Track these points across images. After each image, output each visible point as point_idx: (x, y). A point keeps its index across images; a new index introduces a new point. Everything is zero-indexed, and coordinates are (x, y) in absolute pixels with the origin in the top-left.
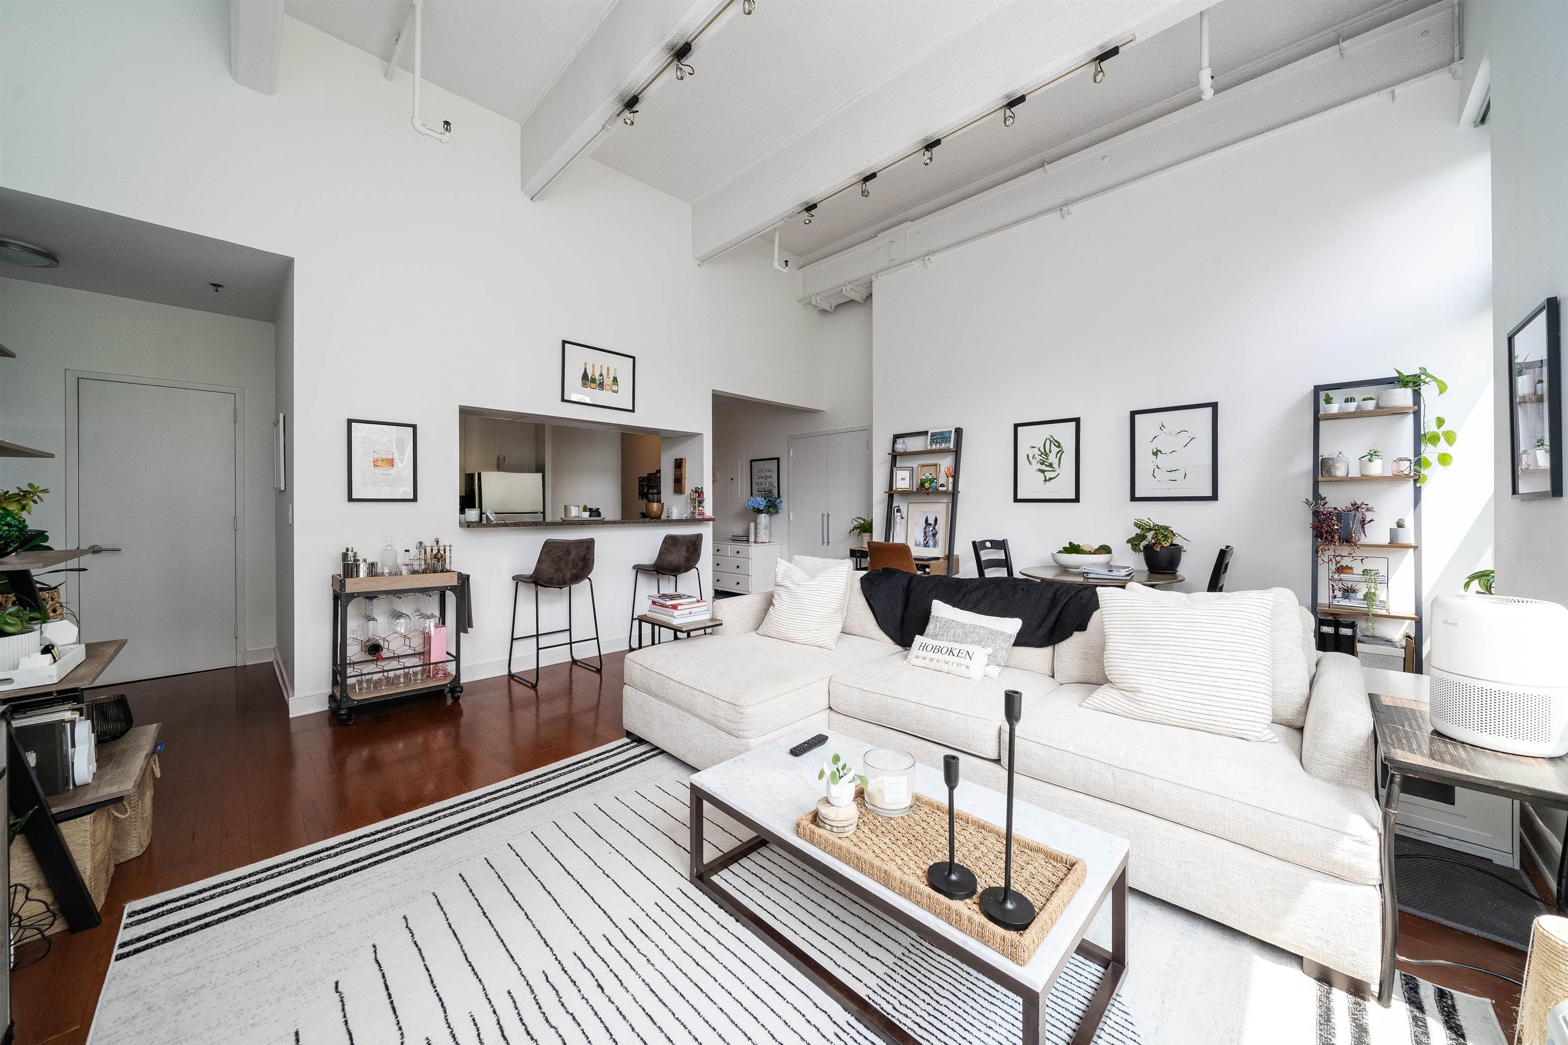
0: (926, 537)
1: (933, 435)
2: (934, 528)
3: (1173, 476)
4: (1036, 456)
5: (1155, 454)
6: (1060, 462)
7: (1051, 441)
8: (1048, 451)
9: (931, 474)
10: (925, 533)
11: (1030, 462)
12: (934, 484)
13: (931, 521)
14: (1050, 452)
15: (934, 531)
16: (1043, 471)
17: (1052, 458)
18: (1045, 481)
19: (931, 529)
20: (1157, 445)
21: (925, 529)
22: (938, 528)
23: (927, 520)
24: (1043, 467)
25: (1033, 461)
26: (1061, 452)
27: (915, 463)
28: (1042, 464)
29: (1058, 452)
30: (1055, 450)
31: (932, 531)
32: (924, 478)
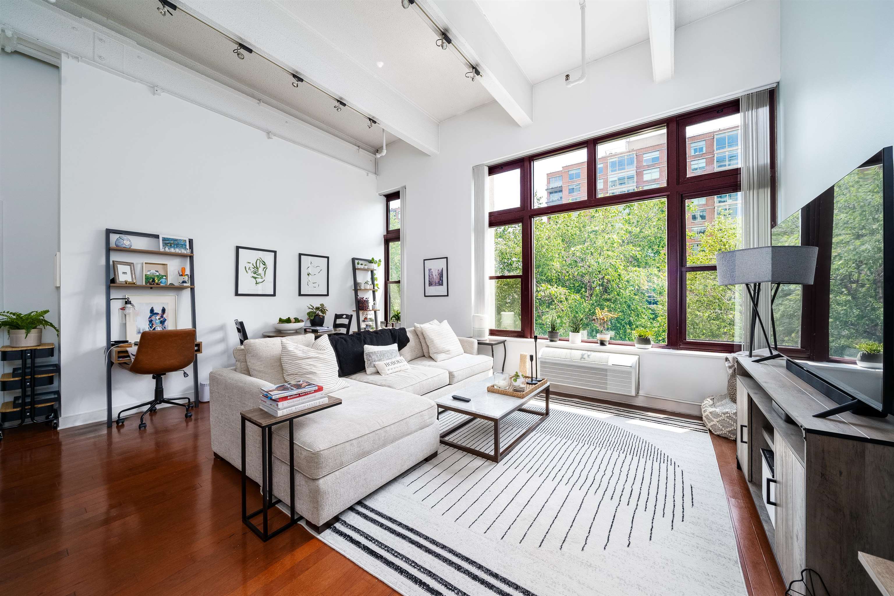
0: (153, 324)
1: (164, 239)
2: (162, 317)
3: (315, 285)
4: (251, 268)
5: (308, 275)
6: (265, 274)
7: (260, 261)
8: (258, 266)
9: (157, 271)
10: (151, 321)
11: (247, 272)
12: (163, 280)
13: (158, 310)
14: (260, 267)
15: (162, 319)
16: (255, 278)
17: (261, 271)
18: (257, 283)
19: (158, 317)
20: (310, 270)
21: (150, 318)
22: (167, 316)
23: (152, 311)
24: (255, 276)
25: (249, 271)
26: (265, 269)
27: (138, 260)
28: (255, 273)
29: (264, 268)
30: (262, 266)
31: (159, 319)
32: (148, 273)
